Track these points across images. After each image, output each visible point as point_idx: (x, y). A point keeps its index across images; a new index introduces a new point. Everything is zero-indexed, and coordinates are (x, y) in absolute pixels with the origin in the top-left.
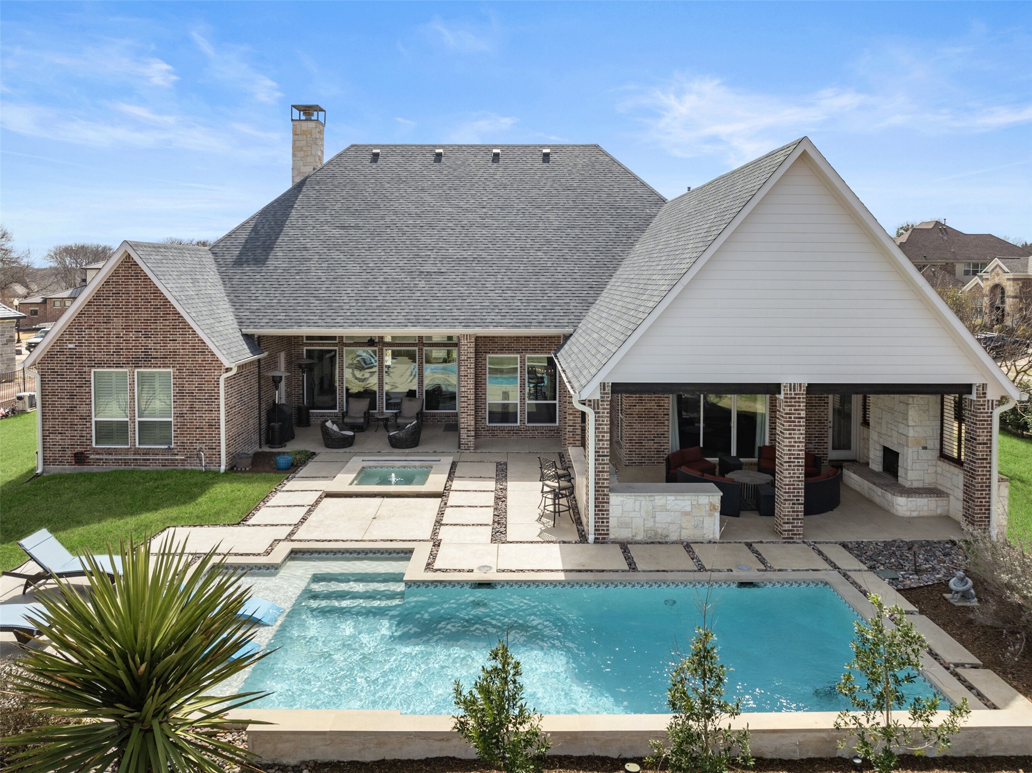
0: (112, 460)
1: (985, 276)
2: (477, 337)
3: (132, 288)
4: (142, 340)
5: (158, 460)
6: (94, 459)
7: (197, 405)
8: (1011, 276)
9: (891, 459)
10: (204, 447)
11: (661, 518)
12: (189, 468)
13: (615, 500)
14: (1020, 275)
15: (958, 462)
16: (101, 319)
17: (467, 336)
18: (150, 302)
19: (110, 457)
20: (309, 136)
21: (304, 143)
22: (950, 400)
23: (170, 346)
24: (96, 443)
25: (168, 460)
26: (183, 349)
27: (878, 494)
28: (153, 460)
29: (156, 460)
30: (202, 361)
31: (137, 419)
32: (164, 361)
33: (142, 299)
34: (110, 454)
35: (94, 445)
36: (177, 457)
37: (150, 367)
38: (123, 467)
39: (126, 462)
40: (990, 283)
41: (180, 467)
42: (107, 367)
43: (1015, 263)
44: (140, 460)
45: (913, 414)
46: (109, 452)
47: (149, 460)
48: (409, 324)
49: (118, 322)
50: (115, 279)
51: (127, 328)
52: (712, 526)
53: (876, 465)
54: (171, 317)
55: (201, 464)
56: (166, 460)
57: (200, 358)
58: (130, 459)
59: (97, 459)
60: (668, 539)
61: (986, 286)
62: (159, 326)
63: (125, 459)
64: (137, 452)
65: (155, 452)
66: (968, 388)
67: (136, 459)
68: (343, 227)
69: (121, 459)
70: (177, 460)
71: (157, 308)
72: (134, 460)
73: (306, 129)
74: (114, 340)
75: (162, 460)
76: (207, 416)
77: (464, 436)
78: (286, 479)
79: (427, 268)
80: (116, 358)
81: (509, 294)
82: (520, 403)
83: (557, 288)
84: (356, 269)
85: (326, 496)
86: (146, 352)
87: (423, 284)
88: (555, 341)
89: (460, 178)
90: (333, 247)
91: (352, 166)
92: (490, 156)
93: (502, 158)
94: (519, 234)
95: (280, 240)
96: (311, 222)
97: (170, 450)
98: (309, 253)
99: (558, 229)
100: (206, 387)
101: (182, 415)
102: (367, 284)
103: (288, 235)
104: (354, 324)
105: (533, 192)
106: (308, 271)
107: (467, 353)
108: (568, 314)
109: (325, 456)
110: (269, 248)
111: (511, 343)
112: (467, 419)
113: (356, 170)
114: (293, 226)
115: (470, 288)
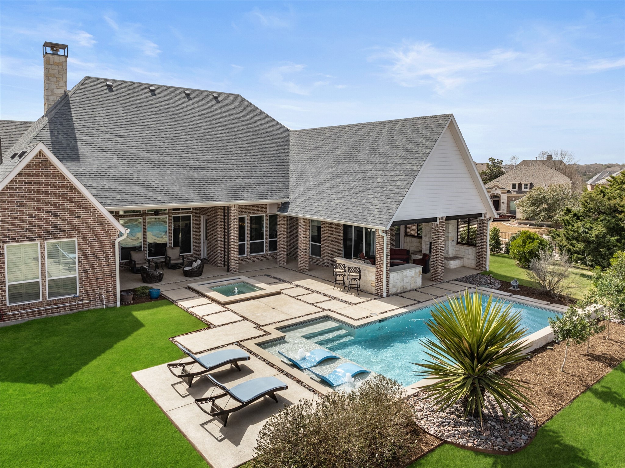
0: (26, 313)
2: (239, 206)
3: (42, 179)
4: (53, 218)
5: (67, 306)
6: (10, 315)
7: (97, 263)
10: (102, 292)
11: (406, 280)
12: (92, 308)
16: (14, 204)
17: (235, 206)
18: (59, 189)
19: (25, 311)
20: (60, 67)
21: (56, 71)
23: (76, 221)
24: (10, 303)
25: (75, 305)
26: (85, 223)
28: (62, 307)
29: (65, 307)
30: (101, 230)
31: (47, 279)
32: (70, 233)
33: (51, 187)
34: (24, 309)
35: (8, 305)
36: (84, 302)
37: (60, 238)
38: (37, 317)
39: (39, 313)
41: (85, 309)
42: (21, 241)
44: (52, 309)
45: (450, 228)
46: (24, 307)
47: (60, 307)
48: (204, 200)
49: (30, 206)
50: (27, 171)
51: (39, 209)
52: (419, 281)
53: (427, 251)
54: (76, 200)
55: (103, 303)
56: (73, 305)
57: (99, 229)
58: (43, 310)
59: (13, 315)
60: (407, 290)
62: (66, 207)
63: (38, 311)
64: (49, 303)
65: (64, 301)
67: (49, 309)
69: (35, 311)
70: (82, 304)
71: (64, 193)
72: (46, 310)
73: (58, 61)
74: (27, 220)
75: (70, 306)
76: (104, 270)
77: (233, 264)
78: (172, 302)
79: (192, 164)
80: (28, 234)
81: (246, 181)
82: (247, 243)
83: (267, 177)
84: (148, 165)
85: (223, 304)
86: (56, 227)
87: (196, 175)
88: (264, 206)
89: (175, 108)
90: (122, 150)
91: (96, 93)
92: (184, 95)
93: (192, 97)
94: (229, 145)
95: (79, 143)
96: (93, 131)
97: (76, 298)
98: (108, 154)
99: (248, 143)
100: (104, 249)
101: (85, 271)
102: (162, 175)
103: (82, 140)
104: (171, 201)
105: (222, 121)
106: (116, 166)
107: (234, 215)
108: (281, 191)
109: (161, 287)
110: (75, 148)
111: (242, 209)
112: (234, 254)
113: (102, 96)
114: (82, 134)
115: (224, 177)
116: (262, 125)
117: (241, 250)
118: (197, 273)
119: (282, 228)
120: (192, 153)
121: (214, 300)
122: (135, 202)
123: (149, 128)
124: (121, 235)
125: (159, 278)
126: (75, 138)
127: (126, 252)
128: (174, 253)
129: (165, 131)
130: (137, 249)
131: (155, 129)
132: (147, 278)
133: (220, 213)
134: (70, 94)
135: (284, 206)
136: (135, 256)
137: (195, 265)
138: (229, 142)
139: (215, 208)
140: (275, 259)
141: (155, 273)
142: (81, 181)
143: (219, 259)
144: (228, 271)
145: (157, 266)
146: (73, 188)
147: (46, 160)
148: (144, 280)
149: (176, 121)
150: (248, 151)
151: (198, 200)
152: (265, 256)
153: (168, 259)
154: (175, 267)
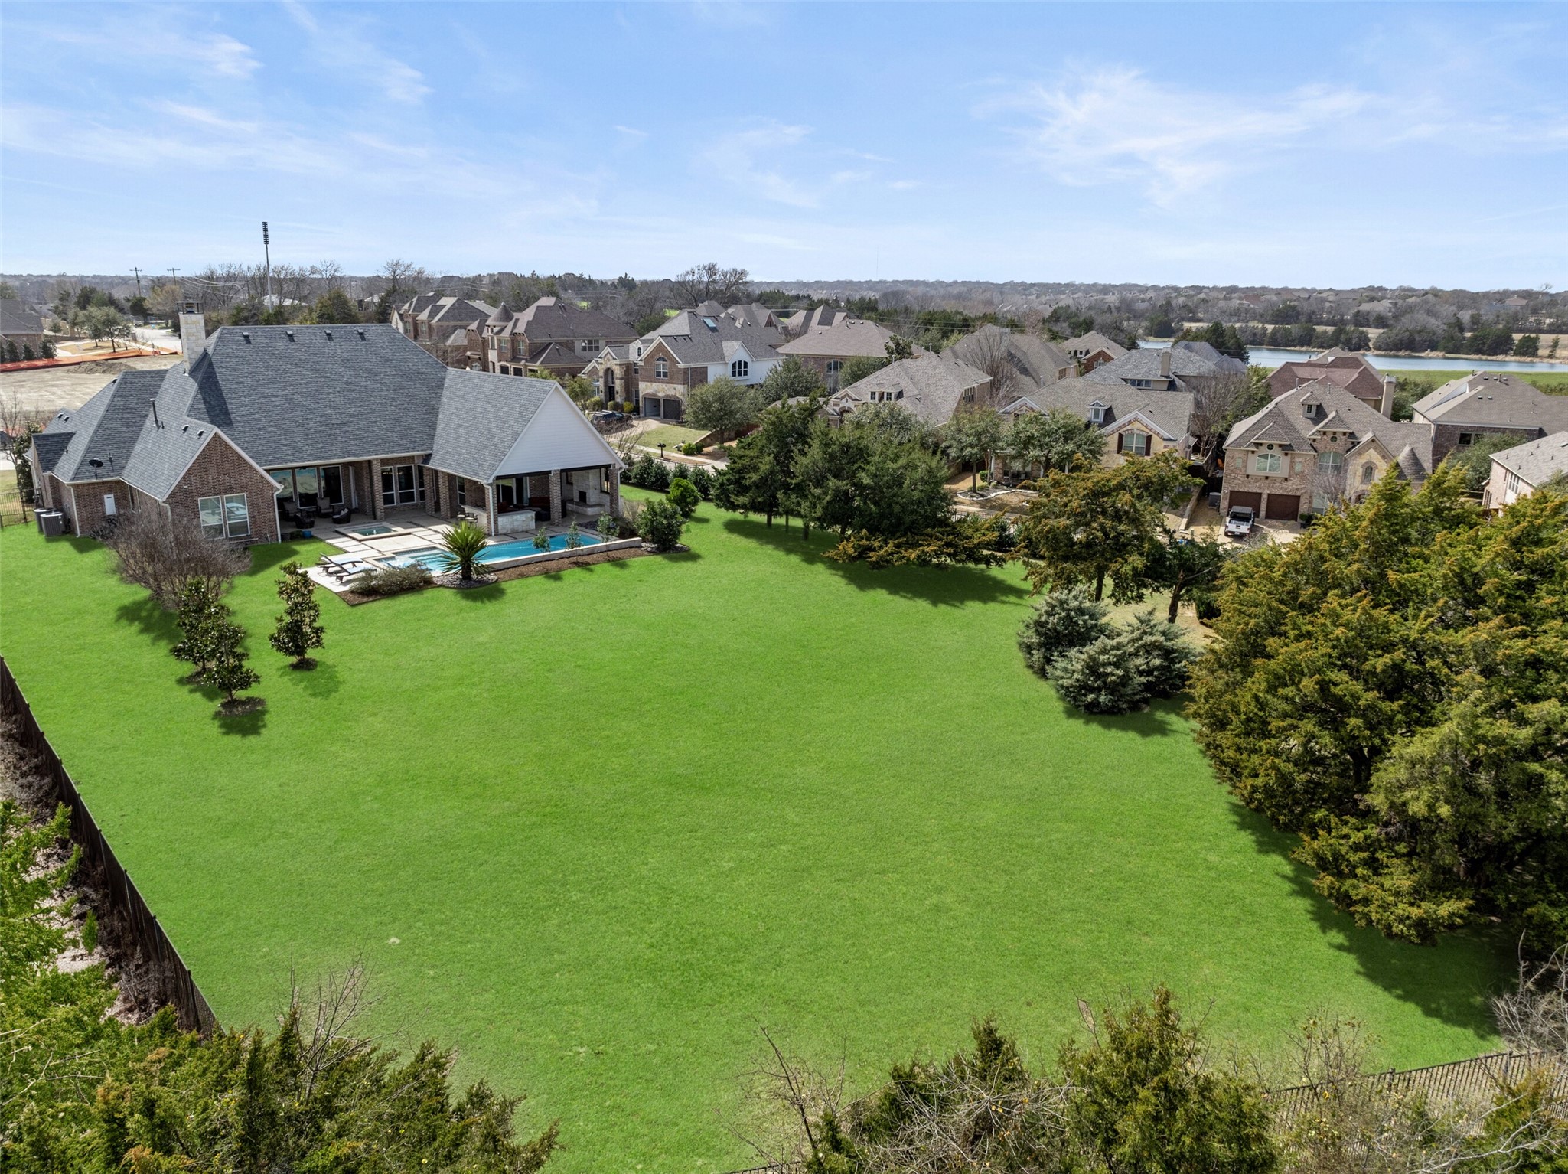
1: (600, 361)
2: (381, 459)
3: (218, 452)
4: (228, 479)
5: (243, 542)
7: (262, 511)
8: (618, 361)
9: (583, 496)
10: (268, 533)
11: (516, 524)
12: (261, 543)
13: (500, 519)
14: (624, 361)
15: (607, 493)
16: (203, 471)
17: (372, 460)
18: (230, 458)
22: (603, 470)
23: (244, 480)
25: (249, 541)
26: (251, 481)
27: (580, 509)
31: (228, 523)
32: (241, 489)
33: (225, 457)
37: (233, 493)
40: (604, 367)
41: (255, 544)
42: (208, 496)
43: (621, 350)
45: (591, 477)
49: (213, 471)
50: (208, 448)
51: (218, 474)
52: (532, 524)
53: (577, 499)
54: (242, 465)
55: (268, 541)
56: (247, 542)
57: (261, 486)
60: (518, 531)
61: (601, 369)
62: (236, 470)
66: (609, 465)
68: (265, 397)
70: (254, 540)
71: (234, 461)
73: (195, 320)
74: (211, 481)
76: (267, 516)
77: (379, 512)
78: (321, 540)
79: (334, 421)
80: (212, 491)
81: (389, 434)
82: (396, 492)
83: (412, 428)
84: (293, 425)
85: (360, 541)
86: (230, 486)
87: (338, 431)
88: (413, 458)
89: (316, 355)
90: (269, 411)
91: (235, 347)
92: (325, 336)
93: (334, 336)
94: (374, 395)
95: (229, 408)
96: (240, 394)
97: (249, 536)
98: (257, 416)
99: (395, 390)
100: (266, 500)
101: (254, 517)
102: (306, 434)
103: (232, 404)
104: (315, 459)
105: (368, 365)
106: (264, 428)
107: (377, 469)
108: (424, 443)
109: (314, 531)
110: (227, 414)
111: (383, 462)
112: (379, 503)
113: (241, 350)
114: (230, 397)
115: (366, 431)
116: (414, 365)
117: (388, 500)
118: (345, 520)
119: (427, 479)
120: (334, 408)
121: (354, 539)
122: (284, 461)
123: (291, 384)
124: (278, 489)
125: (312, 525)
126: (225, 403)
127: (282, 501)
128: (324, 504)
129: (306, 385)
130: (289, 499)
131: (297, 384)
132: (300, 524)
133: (365, 465)
134: (210, 351)
135: (427, 458)
136: (288, 507)
137: (343, 513)
138: (373, 390)
139: (360, 463)
140: (423, 508)
141: (308, 520)
142: (238, 445)
143: (368, 508)
144: (375, 518)
145: (309, 514)
146: (239, 457)
147: (220, 438)
148: (298, 527)
149: (317, 372)
150: (393, 399)
151: (340, 457)
152: (417, 505)
153: (319, 509)
154: (326, 516)
